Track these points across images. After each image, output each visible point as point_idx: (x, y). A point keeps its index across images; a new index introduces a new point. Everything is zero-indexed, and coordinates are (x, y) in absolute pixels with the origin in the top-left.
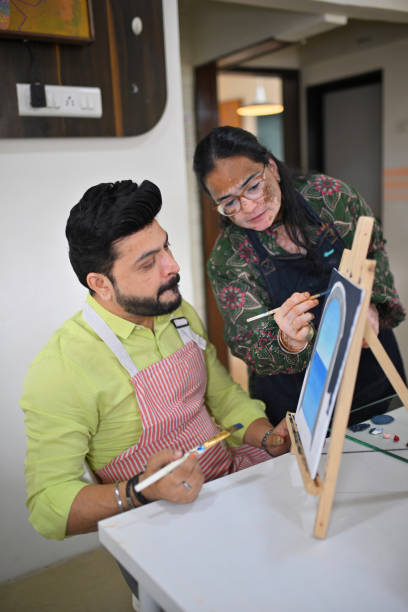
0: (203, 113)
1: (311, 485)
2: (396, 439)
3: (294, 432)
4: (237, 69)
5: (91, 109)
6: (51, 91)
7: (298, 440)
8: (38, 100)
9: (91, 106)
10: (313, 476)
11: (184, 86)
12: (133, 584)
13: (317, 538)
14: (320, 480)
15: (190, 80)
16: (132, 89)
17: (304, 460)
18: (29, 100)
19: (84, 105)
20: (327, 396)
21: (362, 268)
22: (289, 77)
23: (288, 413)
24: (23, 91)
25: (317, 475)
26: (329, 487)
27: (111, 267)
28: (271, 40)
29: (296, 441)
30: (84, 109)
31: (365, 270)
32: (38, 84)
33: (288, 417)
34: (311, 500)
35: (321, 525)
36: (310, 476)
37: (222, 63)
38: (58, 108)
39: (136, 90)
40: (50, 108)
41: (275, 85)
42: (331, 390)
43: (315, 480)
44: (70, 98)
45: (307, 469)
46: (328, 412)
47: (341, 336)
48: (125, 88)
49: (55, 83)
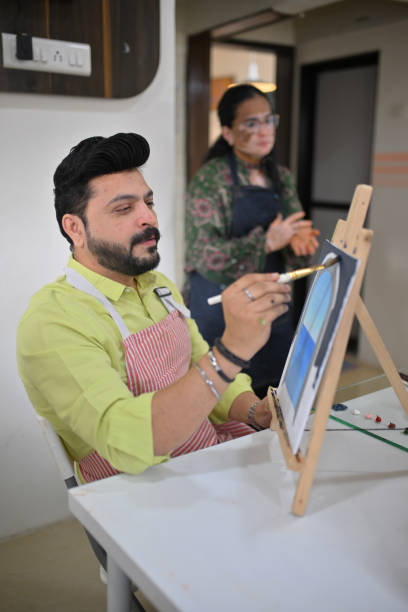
0: (195, 86)
1: (293, 460)
2: (378, 420)
3: (276, 406)
4: (231, 41)
5: (81, 66)
6: (39, 45)
7: (280, 415)
8: (25, 52)
9: (80, 63)
10: (295, 451)
11: (177, 55)
12: (101, 554)
13: (296, 514)
14: (302, 455)
15: (183, 49)
16: (124, 48)
17: (286, 435)
18: (14, 52)
19: (73, 62)
20: (314, 370)
21: (357, 237)
22: (284, 54)
23: (270, 388)
24: (10, 40)
25: (299, 451)
26: (310, 465)
27: (84, 207)
28: (269, 10)
29: (278, 416)
30: (72, 65)
31: (361, 238)
32: (24, 34)
33: (269, 392)
34: (290, 476)
35: (301, 501)
36: (292, 451)
37: (217, 33)
38: (45, 62)
39: (128, 49)
40: (36, 61)
41: (269, 61)
42: (318, 363)
43: (297, 456)
44: (58, 53)
45: (289, 445)
46: (314, 386)
47: (333, 307)
48: (117, 47)
49: (42, 36)
